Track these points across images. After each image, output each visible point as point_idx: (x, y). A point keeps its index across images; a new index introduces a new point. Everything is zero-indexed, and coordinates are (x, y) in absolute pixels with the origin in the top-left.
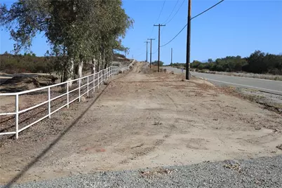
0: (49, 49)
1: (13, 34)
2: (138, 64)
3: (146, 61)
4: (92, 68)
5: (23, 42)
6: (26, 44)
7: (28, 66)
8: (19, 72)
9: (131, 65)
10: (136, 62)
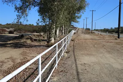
0: (40, 18)
1: (16, 8)
2: (80, 30)
3: (83, 28)
4: (62, 31)
5: (22, 13)
6: (25, 15)
7: (29, 29)
8: (24, 32)
9: (77, 30)
10: (79, 29)
